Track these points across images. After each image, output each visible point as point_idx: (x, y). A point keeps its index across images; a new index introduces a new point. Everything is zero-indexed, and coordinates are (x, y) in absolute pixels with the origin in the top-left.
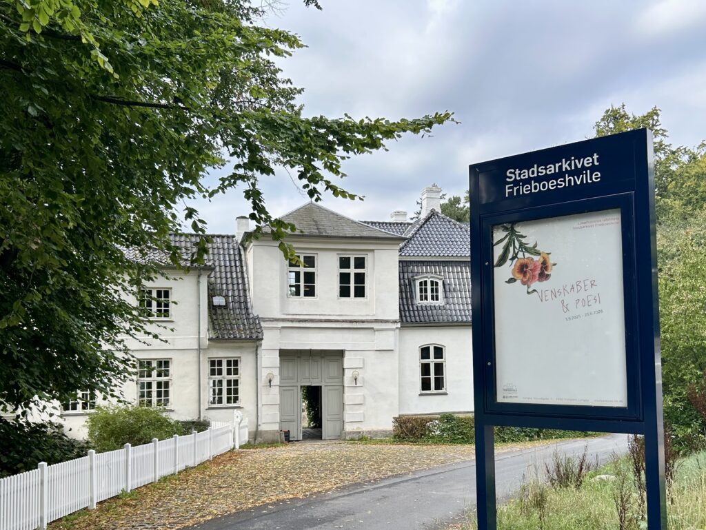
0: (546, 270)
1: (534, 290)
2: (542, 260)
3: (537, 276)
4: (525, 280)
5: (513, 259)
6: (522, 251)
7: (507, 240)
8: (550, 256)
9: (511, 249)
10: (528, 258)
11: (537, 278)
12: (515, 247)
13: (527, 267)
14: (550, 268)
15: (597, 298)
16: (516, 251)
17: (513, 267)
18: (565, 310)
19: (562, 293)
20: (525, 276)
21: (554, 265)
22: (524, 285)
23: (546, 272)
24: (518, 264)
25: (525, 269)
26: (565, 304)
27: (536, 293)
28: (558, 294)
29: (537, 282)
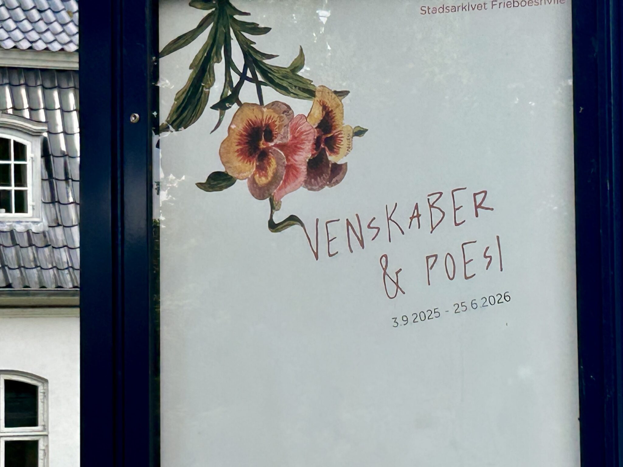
0: (333, 150)
1: (293, 219)
2: (318, 114)
3: (303, 168)
4: (263, 181)
5: (221, 106)
6: (254, 80)
7: (204, 37)
8: (346, 100)
9: (219, 68)
10: (274, 105)
11: (302, 177)
12: (229, 64)
13: (270, 137)
14: (344, 144)
15: (493, 252)
16: (236, 79)
17: (223, 133)
18: (392, 288)
19: (384, 233)
20: (261, 169)
21: (360, 132)
22: (261, 197)
23: (332, 158)
24: (239, 127)
25: (262, 145)
26: (391, 271)
27: (297, 227)
28: (368, 234)
29: (303, 191)
